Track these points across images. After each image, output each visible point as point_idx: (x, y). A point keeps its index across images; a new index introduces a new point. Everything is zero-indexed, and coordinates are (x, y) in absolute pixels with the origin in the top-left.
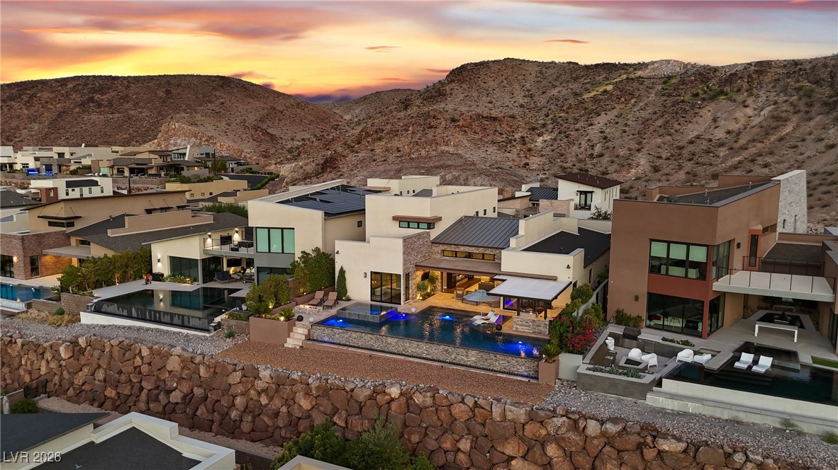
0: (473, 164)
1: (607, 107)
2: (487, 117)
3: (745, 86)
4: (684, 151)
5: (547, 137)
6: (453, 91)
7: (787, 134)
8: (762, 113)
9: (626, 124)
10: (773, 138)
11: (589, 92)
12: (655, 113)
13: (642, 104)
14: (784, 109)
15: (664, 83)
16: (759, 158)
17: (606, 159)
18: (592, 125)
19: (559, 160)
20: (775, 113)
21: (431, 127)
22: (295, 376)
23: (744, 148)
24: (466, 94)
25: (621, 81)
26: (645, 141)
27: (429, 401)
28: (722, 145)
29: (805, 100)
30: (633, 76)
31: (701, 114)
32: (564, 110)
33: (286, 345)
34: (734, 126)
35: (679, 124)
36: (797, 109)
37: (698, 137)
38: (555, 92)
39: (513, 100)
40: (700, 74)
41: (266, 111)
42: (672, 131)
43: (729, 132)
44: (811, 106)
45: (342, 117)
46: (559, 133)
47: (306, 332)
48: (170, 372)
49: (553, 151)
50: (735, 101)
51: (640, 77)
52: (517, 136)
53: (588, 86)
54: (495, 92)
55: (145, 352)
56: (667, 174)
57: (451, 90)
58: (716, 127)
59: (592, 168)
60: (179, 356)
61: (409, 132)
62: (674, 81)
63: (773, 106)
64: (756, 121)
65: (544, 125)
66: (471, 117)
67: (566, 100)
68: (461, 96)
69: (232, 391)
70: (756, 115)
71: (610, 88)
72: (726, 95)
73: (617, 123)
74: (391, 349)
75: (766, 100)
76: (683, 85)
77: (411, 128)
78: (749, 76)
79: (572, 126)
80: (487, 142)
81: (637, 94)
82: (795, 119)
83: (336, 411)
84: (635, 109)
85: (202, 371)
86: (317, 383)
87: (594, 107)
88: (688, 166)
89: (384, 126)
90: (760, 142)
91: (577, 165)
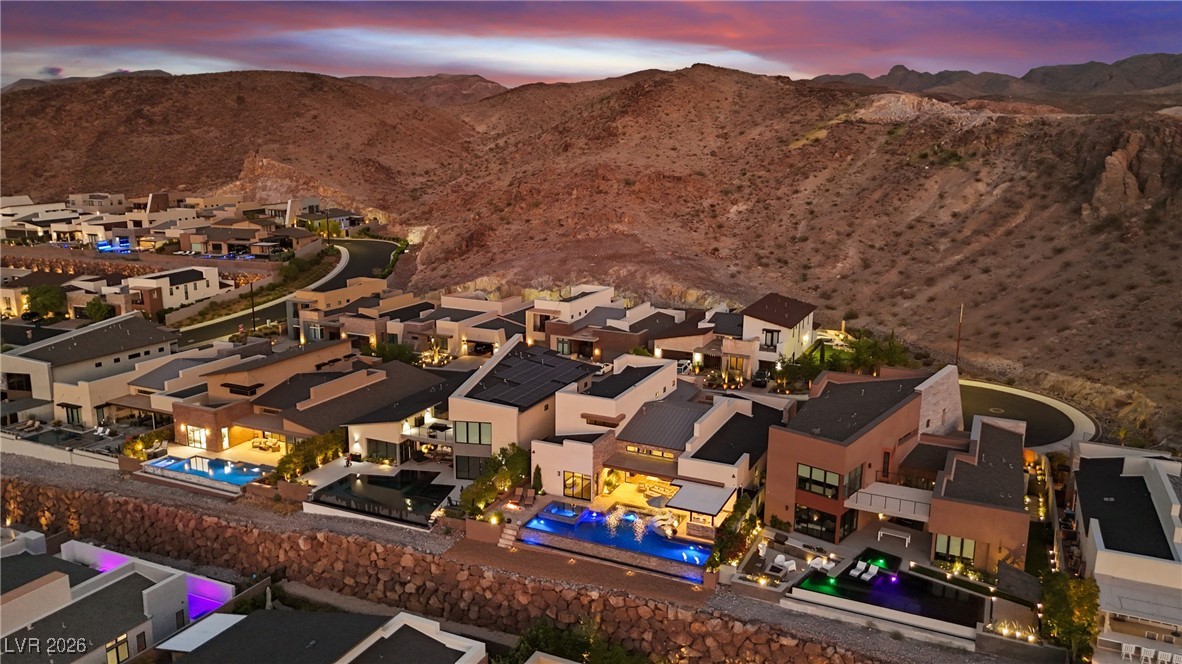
0: (653, 252)
1: (818, 165)
2: (669, 177)
3: (983, 148)
4: (901, 240)
5: (742, 207)
6: (626, 129)
7: (1016, 227)
8: (994, 193)
9: (838, 193)
10: (1001, 230)
11: (797, 140)
12: (874, 179)
13: (860, 163)
14: (1019, 189)
15: (890, 133)
16: (981, 259)
17: (810, 245)
18: (797, 192)
19: (754, 244)
20: (1008, 195)
21: (600, 192)
22: (515, 577)
23: (967, 242)
24: (642, 134)
25: (838, 125)
26: (857, 222)
27: (621, 604)
28: (944, 234)
29: (1045, 179)
30: (853, 118)
31: (926, 186)
32: (764, 166)
33: (499, 545)
34: (961, 207)
35: (900, 199)
36: (1033, 191)
37: (918, 220)
38: (754, 133)
39: (702, 144)
40: (932, 127)
41: (374, 129)
42: (891, 209)
43: (955, 215)
44: (1049, 188)
45: (474, 129)
46: (758, 202)
47: (515, 533)
48: (404, 568)
49: (748, 229)
50: (967, 170)
51: (861, 121)
52: (706, 203)
53: (797, 127)
54: (680, 129)
55: (380, 549)
56: (877, 273)
57: (624, 127)
58: (942, 207)
59: (792, 258)
60: (411, 555)
61: (573, 197)
62: (901, 132)
63: (1008, 184)
64: (988, 201)
65: (740, 188)
66: (649, 178)
67: (768, 149)
68: (637, 138)
69: (461, 586)
70: (988, 192)
71: (822, 134)
72: (959, 158)
73: (827, 190)
74: (587, 552)
75: (1004, 173)
76: (910, 139)
77: (575, 192)
78: (988, 137)
79: (773, 192)
80: (668, 215)
81: (854, 149)
82: (1029, 205)
83: (548, 606)
84: (851, 171)
85: (433, 568)
86: (532, 584)
87: (800, 165)
88: (903, 262)
89: (541, 184)
90: (985, 235)
91: (776, 252)
